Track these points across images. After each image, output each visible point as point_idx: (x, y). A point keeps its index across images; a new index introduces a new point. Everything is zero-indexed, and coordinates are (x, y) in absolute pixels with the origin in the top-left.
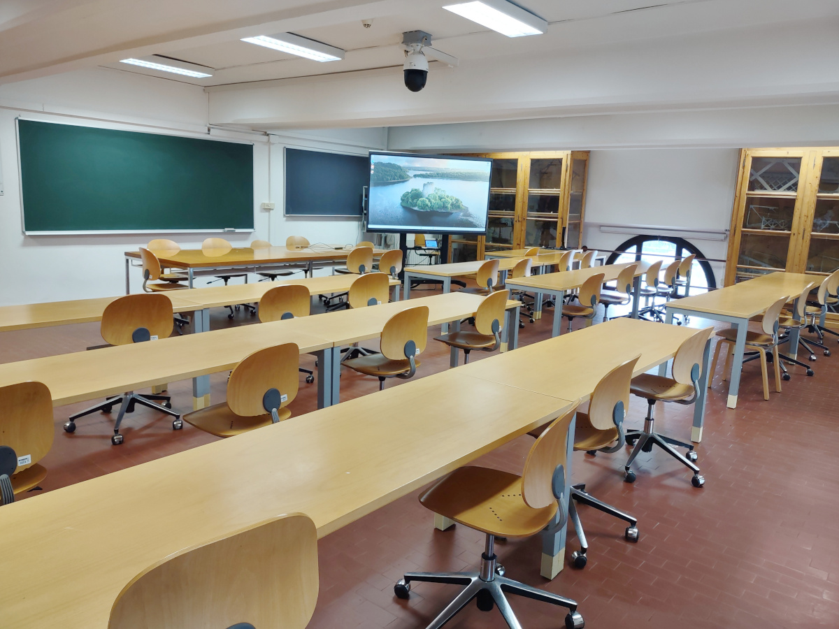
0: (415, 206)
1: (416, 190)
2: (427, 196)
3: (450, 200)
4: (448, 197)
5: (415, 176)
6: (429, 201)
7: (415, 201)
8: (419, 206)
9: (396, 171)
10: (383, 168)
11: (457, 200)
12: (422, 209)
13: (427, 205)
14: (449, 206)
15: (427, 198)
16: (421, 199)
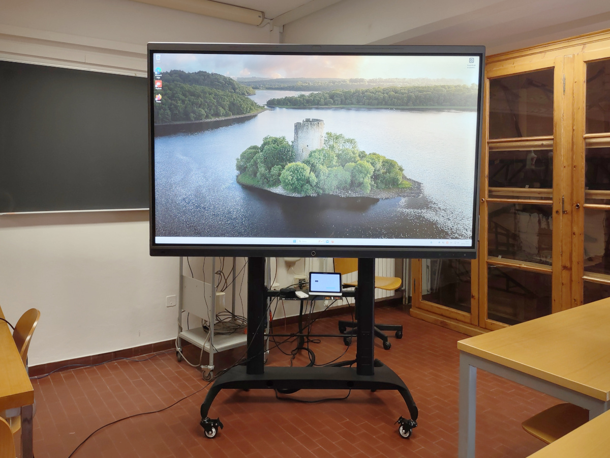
0: (277, 182)
1: (275, 141)
2: (305, 156)
3: (368, 165)
4: (362, 155)
5: (272, 104)
6: (313, 168)
7: (275, 170)
8: (286, 185)
9: (221, 93)
10: (187, 86)
11: (390, 165)
12: (295, 190)
13: (308, 181)
14: (368, 181)
15: (307, 162)
16: (289, 165)
